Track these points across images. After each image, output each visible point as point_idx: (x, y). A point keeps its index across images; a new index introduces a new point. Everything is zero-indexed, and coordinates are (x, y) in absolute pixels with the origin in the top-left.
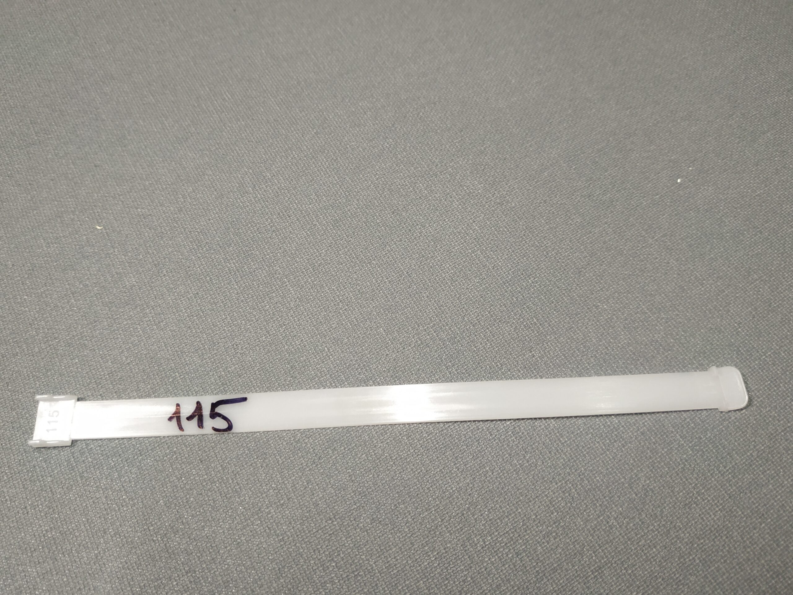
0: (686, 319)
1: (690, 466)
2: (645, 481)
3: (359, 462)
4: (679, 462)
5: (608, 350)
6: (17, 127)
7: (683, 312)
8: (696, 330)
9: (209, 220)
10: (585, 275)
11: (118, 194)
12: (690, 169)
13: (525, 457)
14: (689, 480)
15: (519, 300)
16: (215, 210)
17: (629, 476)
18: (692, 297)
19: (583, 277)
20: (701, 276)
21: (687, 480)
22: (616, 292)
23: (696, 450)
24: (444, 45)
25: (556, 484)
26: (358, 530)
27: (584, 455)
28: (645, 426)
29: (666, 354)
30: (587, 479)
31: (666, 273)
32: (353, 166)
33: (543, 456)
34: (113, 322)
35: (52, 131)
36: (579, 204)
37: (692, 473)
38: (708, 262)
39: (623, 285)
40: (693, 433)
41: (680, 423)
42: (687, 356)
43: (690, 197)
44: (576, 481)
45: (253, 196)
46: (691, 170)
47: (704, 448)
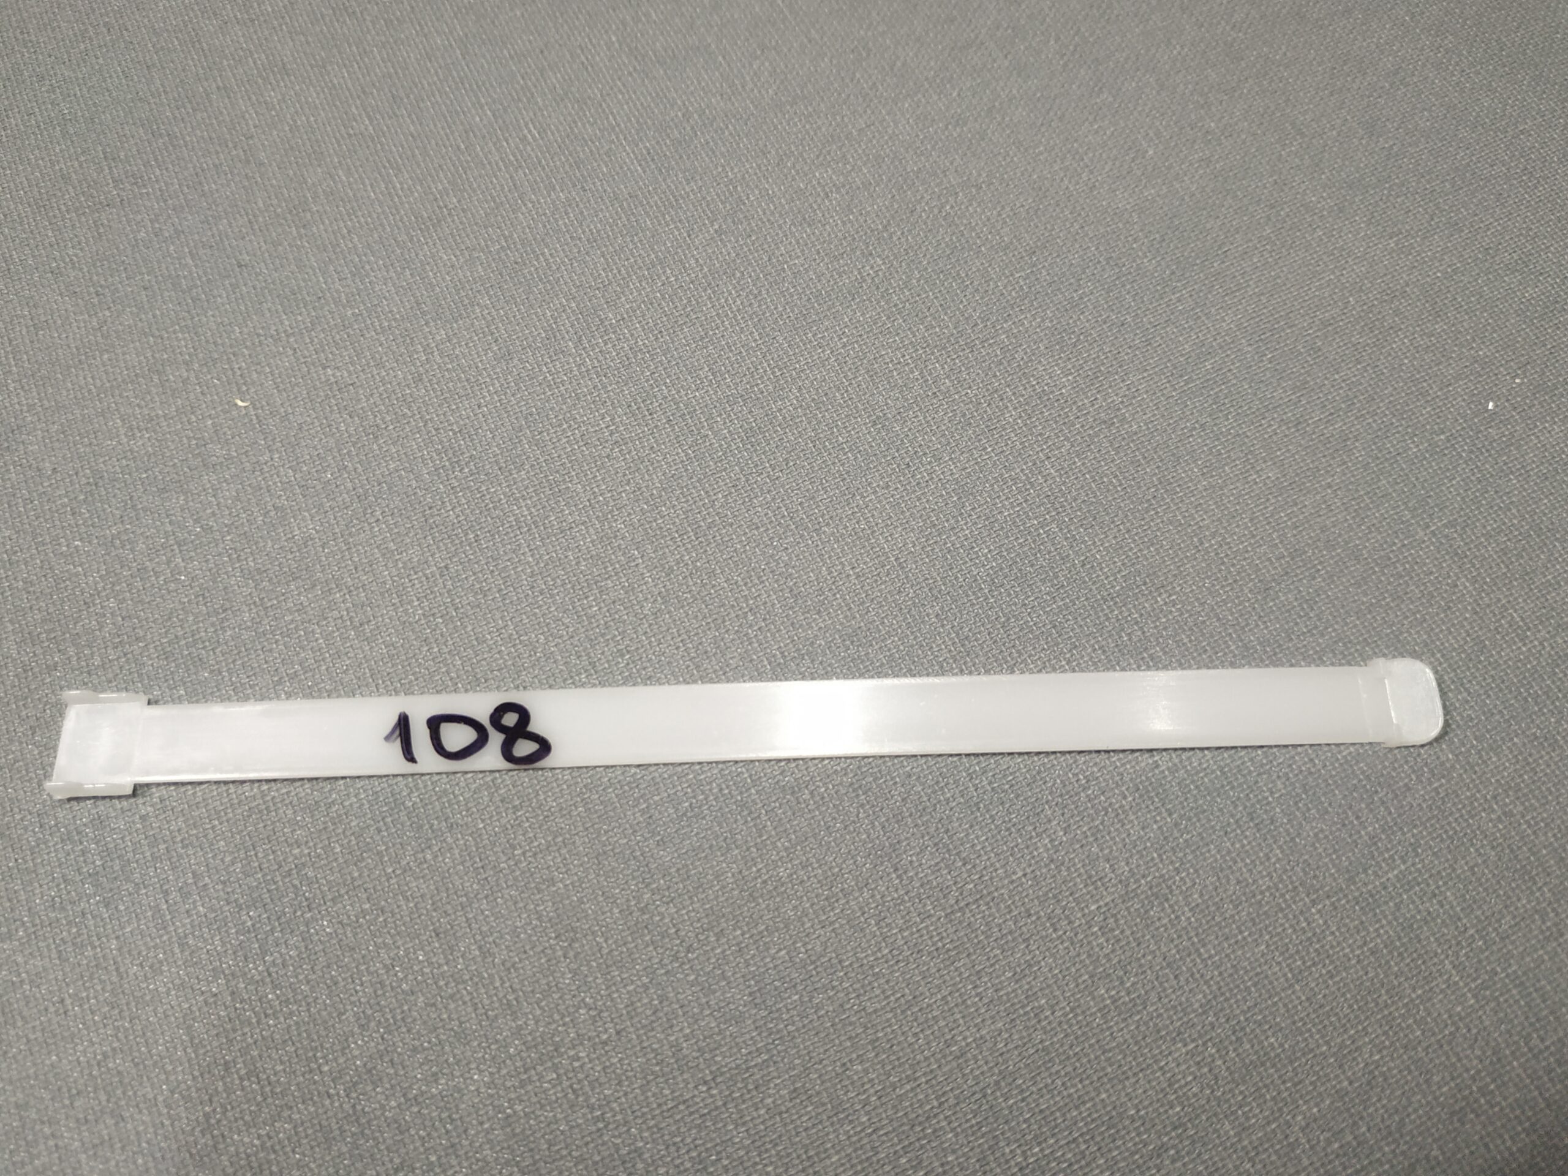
0: (1484, 713)
1: (1469, 1030)
2: (1371, 1056)
3: (771, 965)
4: (1444, 1021)
5: (1315, 765)
6: (76, 164)
7: (1479, 695)
8: (1502, 739)
9: (479, 407)
10: (1278, 597)
11: (285, 331)
12: (1518, 381)
13: (1122, 983)
14: (1465, 1061)
15: (1135, 639)
16: (493, 385)
17: (1339, 1040)
18: (1499, 665)
19: (1273, 600)
20: (1522, 619)
21: (1460, 1060)
22: (1340, 640)
23: (1484, 998)
24: (1006, 57)
25: (1185, 1045)
26: (762, 1112)
27: (1247, 988)
28: (1379, 935)
29: (1436, 785)
30: (1250, 1041)
31: (1449, 608)
32: (792, 311)
33: (1161, 984)
34: (262, 613)
35: (150, 178)
36: (1275, 438)
37: (1471, 1047)
38: (1540, 591)
39: (1355, 626)
40: (1480, 961)
41: (1455, 937)
42: (1478, 791)
43: (1512, 444)
44: (1227, 1043)
45: (575, 362)
46: (1519, 385)
47: (1501, 995)
